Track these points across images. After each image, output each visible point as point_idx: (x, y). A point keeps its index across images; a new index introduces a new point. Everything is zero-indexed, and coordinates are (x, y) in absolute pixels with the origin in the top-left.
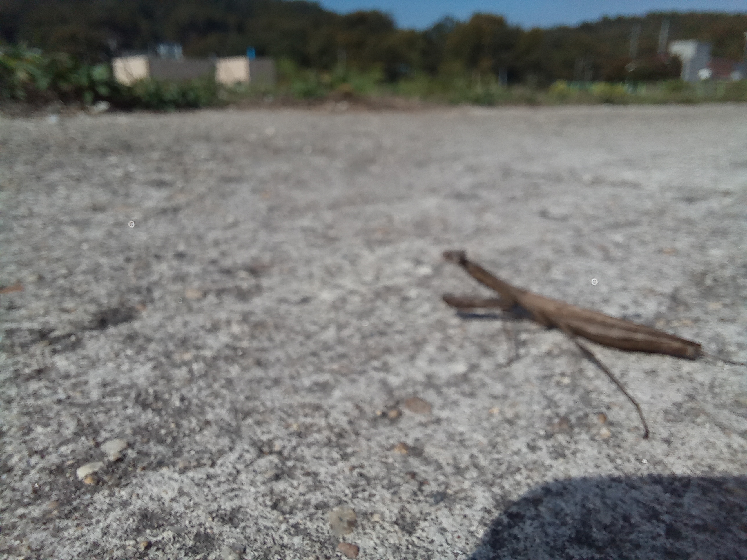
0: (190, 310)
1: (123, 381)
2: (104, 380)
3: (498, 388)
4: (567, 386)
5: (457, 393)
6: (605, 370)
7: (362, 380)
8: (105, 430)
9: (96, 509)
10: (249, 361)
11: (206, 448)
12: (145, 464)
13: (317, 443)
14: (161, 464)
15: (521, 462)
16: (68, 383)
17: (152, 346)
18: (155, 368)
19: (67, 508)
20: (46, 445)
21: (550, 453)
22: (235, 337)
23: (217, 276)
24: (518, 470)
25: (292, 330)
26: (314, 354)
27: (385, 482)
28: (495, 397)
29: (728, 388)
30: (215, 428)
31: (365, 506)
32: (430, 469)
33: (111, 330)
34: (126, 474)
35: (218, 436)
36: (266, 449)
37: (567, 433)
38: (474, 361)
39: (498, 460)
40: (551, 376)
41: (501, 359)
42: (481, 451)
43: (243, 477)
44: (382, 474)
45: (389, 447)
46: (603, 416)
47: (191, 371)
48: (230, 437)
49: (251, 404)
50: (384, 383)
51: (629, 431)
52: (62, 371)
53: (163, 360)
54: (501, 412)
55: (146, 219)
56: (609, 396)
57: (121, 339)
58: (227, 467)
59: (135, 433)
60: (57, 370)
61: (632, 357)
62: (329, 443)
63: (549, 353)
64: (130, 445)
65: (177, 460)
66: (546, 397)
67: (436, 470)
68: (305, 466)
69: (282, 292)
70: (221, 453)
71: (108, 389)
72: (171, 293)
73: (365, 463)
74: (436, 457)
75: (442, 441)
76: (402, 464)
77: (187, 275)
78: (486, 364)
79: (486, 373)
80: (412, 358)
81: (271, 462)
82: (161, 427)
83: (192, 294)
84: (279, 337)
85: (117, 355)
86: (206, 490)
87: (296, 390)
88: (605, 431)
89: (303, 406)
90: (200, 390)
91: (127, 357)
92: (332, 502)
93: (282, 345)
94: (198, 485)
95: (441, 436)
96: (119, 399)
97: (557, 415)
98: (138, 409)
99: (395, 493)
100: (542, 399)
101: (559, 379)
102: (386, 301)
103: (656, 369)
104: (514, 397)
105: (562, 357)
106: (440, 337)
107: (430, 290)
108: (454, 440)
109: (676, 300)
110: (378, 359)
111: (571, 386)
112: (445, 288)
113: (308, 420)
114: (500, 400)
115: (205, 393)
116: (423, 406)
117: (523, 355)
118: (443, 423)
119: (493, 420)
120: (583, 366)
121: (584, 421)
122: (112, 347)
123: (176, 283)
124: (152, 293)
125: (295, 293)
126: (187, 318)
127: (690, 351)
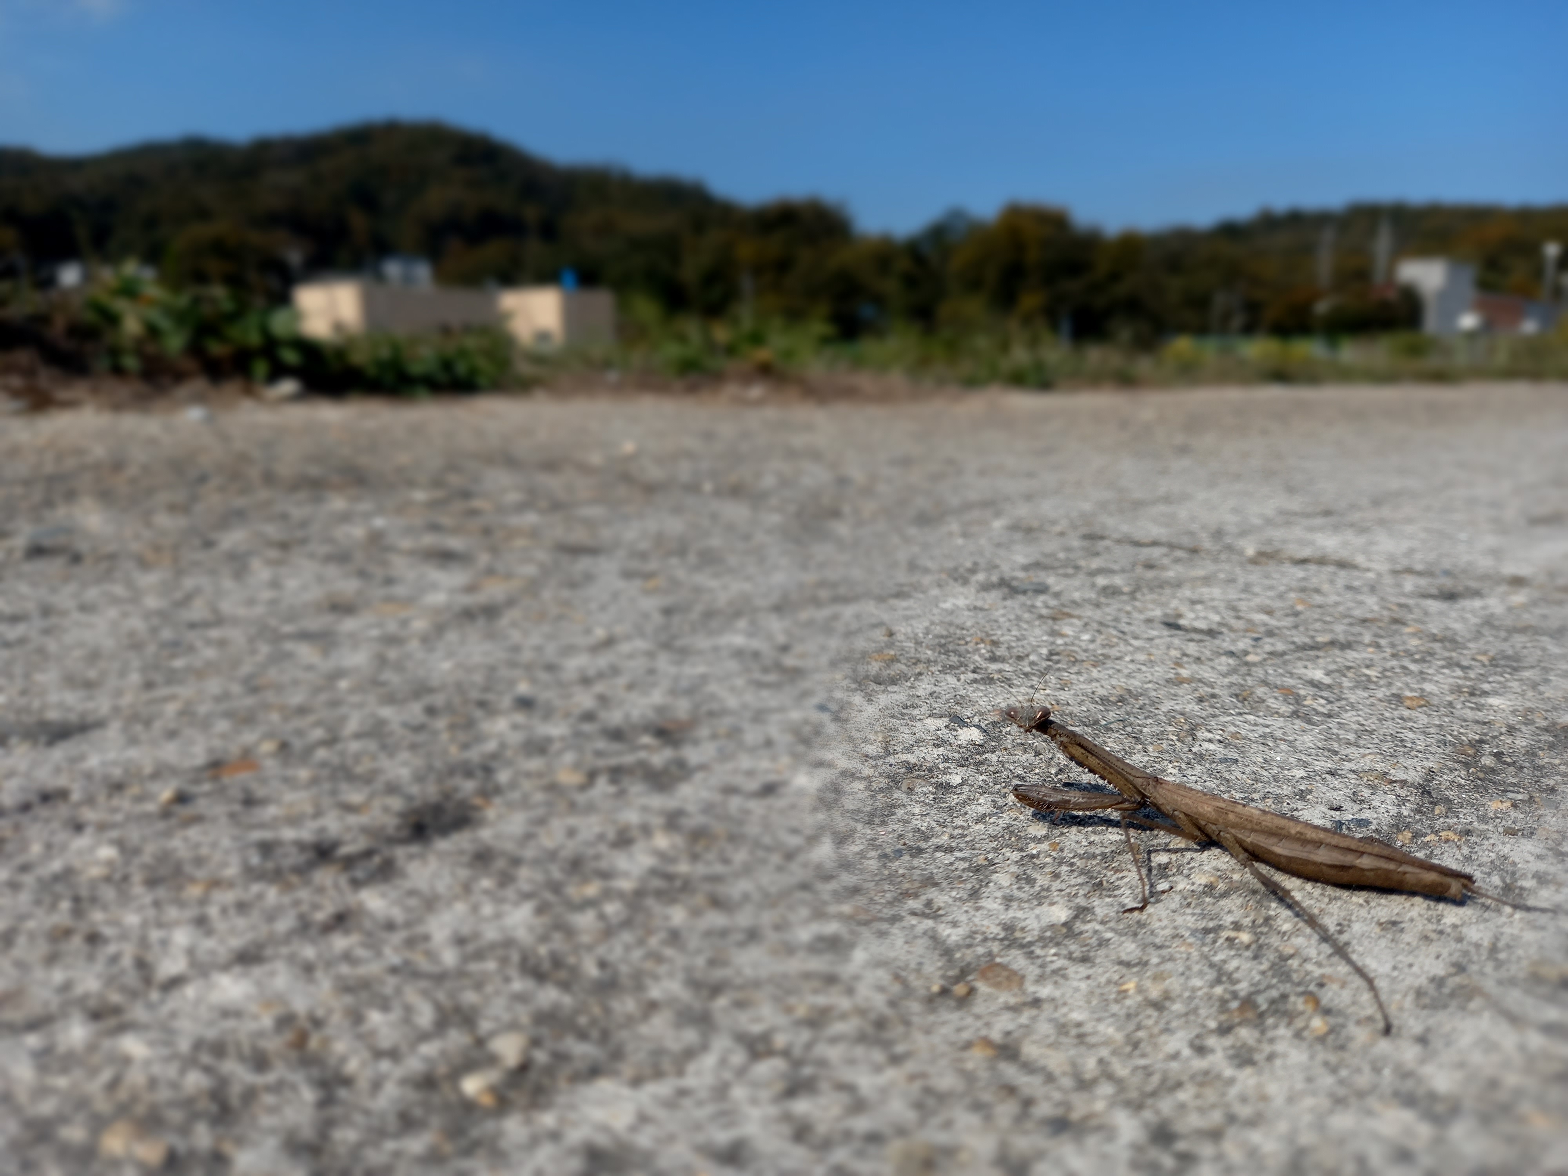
0: (573, 807)
1: (491, 934)
2: (456, 932)
3: (1129, 949)
4: (1247, 947)
5: (1057, 955)
7: (896, 931)
8: (485, 1017)
9: (509, 1142)
10: (699, 899)
11: (661, 1045)
12: (569, 1072)
13: (844, 1037)
14: (594, 1072)
15: (1183, 1072)
16: (397, 938)
17: (524, 872)
18: (539, 911)
19: (464, 1142)
20: (394, 1042)
21: (1232, 1058)
22: (662, 855)
23: (601, 744)
24: (1179, 1085)
25: (757, 844)
26: (805, 886)
27: (968, 1100)
28: (1128, 965)
29: (1520, 952)
30: (668, 1014)
31: (942, 1138)
32: (1036, 1080)
33: (442, 845)
34: (539, 1088)
35: (677, 1027)
36: (761, 1047)
37: (1256, 1026)
38: (1081, 901)
39: (1145, 1068)
40: (1218, 928)
41: (1129, 898)
42: (1114, 1053)
43: (736, 1092)
44: (961, 1088)
45: (961, 1044)
46: (1314, 999)
47: (602, 917)
48: (697, 1028)
49: (719, 974)
50: (934, 937)
51: (1359, 1023)
52: (380, 916)
53: (549, 896)
54: (1140, 990)
55: (440, 629)
56: (1319, 964)
57: (465, 859)
58: (705, 1077)
59: (537, 1022)
60: (370, 915)
61: (1359, 898)
63: (1210, 888)
64: (536, 1042)
65: (619, 1065)
66: (1212, 965)
67: (1046, 1082)
68: (834, 1074)
69: (723, 773)
70: (689, 1054)
71: (470, 948)
72: (528, 775)
73: (930, 1070)
74: (1042, 1062)
75: (1048, 1036)
76: (989, 1073)
77: (549, 740)
78: (1102, 907)
80: (975, 894)
81: (775, 1068)
82: (577, 1012)
83: (568, 778)
84: (740, 856)
85: (467, 889)
86: (680, 1113)
87: (789, 949)
88: (1318, 1024)
89: (807, 976)
90: (628, 948)
91: (486, 892)
92: (888, 1131)
94: (666, 1106)
95: (1044, 1028)
96: (491, 965)
97: (1235, 995)
98: (530, 984)
99: (986, 1117)
100: (1206, 969)
101: (1233, 934)
102: (910, 790)
103: (1398, 919)
104: (1158, 965)
105: (1234, 896)
106: (1015, 856)
107: (983, 768)
108: (1066, 1034)
109: (1429, 793)
110: (916, 896)
111: (1254, 946)
112: (1007, 765)
113: (821, 1000)
114: (1135, 970)
115: (637, 954)
116: (1008, 978)
117: (1163, 892)
118: (1045, 1006)
119: (1128, 1002)
120: (1272, 913)
121: (1282, 1007)
122: (453, 873)
123: (530, 754)
124: (495, 775)
125: (747, 773)
126: (570, 821)
127: (1455, 887)
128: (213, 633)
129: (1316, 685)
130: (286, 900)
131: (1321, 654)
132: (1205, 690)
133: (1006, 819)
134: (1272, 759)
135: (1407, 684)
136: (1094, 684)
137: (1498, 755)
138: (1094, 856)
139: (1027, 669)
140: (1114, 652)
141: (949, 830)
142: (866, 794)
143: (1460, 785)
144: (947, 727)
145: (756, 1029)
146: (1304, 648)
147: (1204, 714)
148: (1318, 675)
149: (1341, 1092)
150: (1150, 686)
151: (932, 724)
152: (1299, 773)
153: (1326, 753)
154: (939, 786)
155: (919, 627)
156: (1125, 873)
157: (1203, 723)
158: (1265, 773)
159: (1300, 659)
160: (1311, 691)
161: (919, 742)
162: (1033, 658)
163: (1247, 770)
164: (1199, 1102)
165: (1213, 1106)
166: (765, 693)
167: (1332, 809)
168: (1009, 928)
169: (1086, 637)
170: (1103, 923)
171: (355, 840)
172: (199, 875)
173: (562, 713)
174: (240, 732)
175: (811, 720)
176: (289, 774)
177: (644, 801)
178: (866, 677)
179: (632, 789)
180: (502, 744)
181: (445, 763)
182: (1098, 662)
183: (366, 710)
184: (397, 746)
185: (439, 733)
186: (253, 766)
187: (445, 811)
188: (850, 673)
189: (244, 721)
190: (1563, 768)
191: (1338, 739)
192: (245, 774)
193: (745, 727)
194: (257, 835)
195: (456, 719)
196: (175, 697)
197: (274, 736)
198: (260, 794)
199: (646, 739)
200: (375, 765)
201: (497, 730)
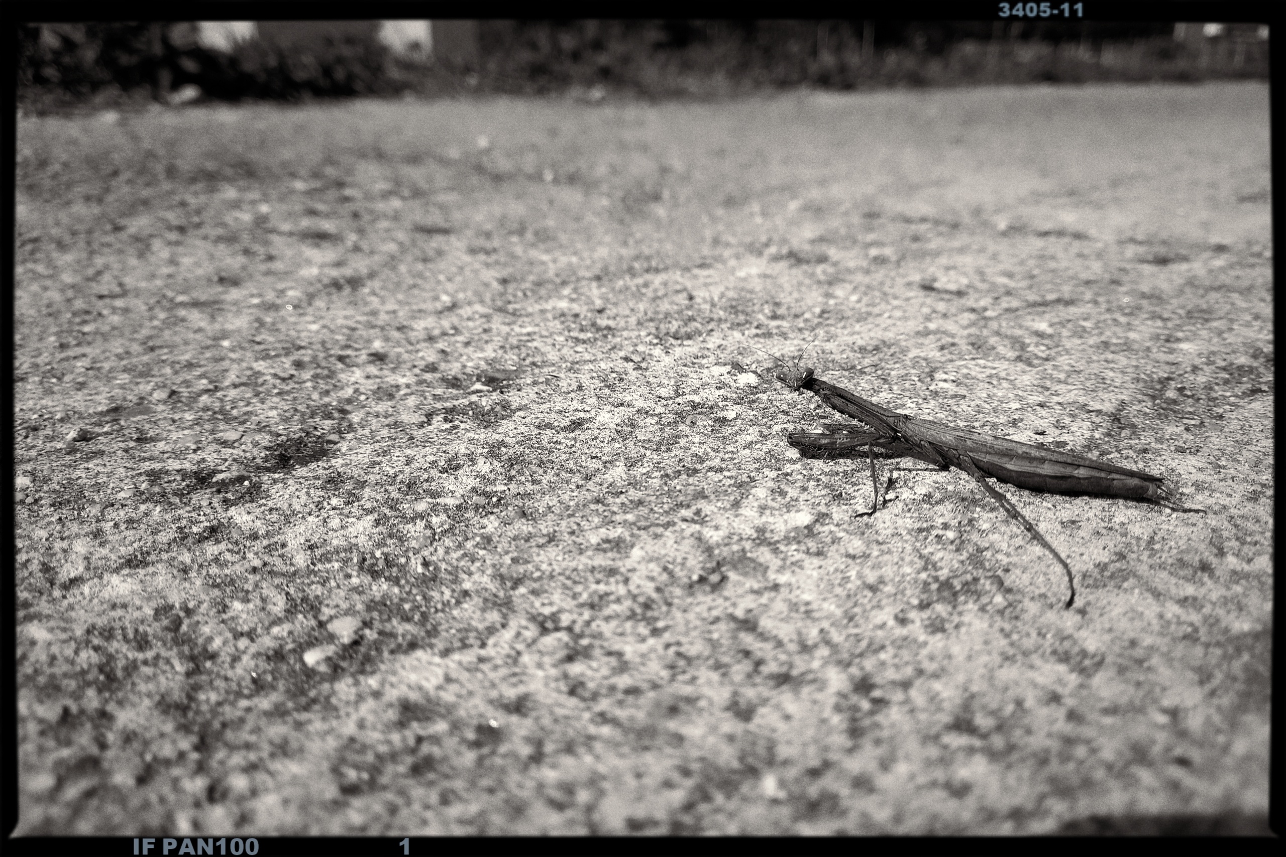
1: (337, 541)
2: (307, 540)
3: (856, 545)
4: (951, 542)
5: (797, 551)
7: (669, 534)
8: (328, 606)
9: (340, 700)
10: (510, 512)
11: (469, 624)
12: (393, 646)
13: (617, 616)
14: (413, 646)
15: (887, 638)
16: (258, 545)
17: (367, 492)
18: (377, 523)
19: (303, 700)
20: (253, 625)
21: (926, 627)
22: (483, 479)
23: (441, 390)
24: (882, 647)
26: (598, 501)
27: (711, 662)
28: (853, 557)
29: (1172, 543)
30: (477, 600)
31: (687, 690)
32: (768, 646)
33: (301, 471)
34: (367, 659)
35: (484, 610)
36: (549, 625)
37: (950, 603)
38: (822, 508)
39: (857, 635)
40: (930, 528)
41: (861, 506)
42: (832, 624)
43: (526, 659)
44: (707, 653)
45: (711, 619)
46: (999, 581)
47: (429, 526)
48: (500, 611)
49: (521, 569)
50: (699, 539)
51: (1033, 599)
52: (246, 529)
53: (387, 511)
54: (860, 576)
56: (1008, 555)
57: (319, 483)
58: (502, 648)
59: (369, 609)
60: (238, 528)
62: (632, 616)
63: (928, 498)
64: (367, 624)
65: (433, 641)
66: (921, 557)
67: (776, 648)
68: (606, 644)
70: (491, 630)
71: (318, 552)
73: (683, 640)
74: (775, 632)
75: (781, 613)
76: (731, 641)
77: (396, 387)
78: (839, 513)
80: (736, 504)
81: (560, 640)
82: (402, 600)
84: (547, 478)
85: (319, 506)
86: (479, 675)
87: (581, 550)
88: (999, 599)
89: (593, 570)
90: (447, 551)
91: (335, 508)
92: (644, 686)
93: (552, 488)
94: (468, 670)
95: (779, 606)
96: (336, 565)
97: (936, 579)
98: (367, 579)
99: (724, 675)
100: (916, 560)
101: (941, 532)
102: (693, 424)
103: (1078, 519)
104: (877, 557)
105: (947, 503)
106: (773, 474)
107: (754, 405)
108: (797, 611)
109: (1119, 420)
110: (688, 506)
111: (957, 541)
113: (602, 588)
114: (858, 561)
115: (456, 555)
116: (754, 569)
117: (890, 501)
118: (782, 590)
119: (849, 586)
120: (976, 515)
121: (973, 588)
122: (308, 494)
123: (380, 399)
124: (349, 416)
125: (560, 412)
126: (408, 452)
128: (119, 303)
129: (1040, 335)
130: (168, 517)
131: (1048, 309)
132: (947, 340)
133: (768, 445)
134: (994, 395)
135: (1115, 334)
136: (855, 337)
137: (1181, 390)
138: (837, 474)
139: (802, 325)
140: (876, 310)
141: (722, 455)
142: (657, 427)
143: (1146, 414)
144: (729, 373)
145: (547, 611)
146: (1035, 304)
147: (943, 359)
148: (1043, 326)
149: (1011, 652)
150: (901, 337)
151: (717, 370)
152: (1015, 405)
153: (1040, 390)
154: (717, 420)
155: (716, 292)
156: (861, 486)
157: (942, 367)
158: (987, 406)
159: (1030, 313)
160: (1035, 339)
161: (704, 385)
162: (807, 315)
163: (973, 404)
164: (897, 660)
165: (907, 663)
166: (579, 349)
167: (1037, 433)
168: (761, 530)
169: (854, 298)
170: (838, 525)
171: (229, 469)
172: (97, 499)
173: (409, 365)
174: (138, 383)
175: (617, 369)
176: (176, 417)
177: (471, 435)
178: (667, 334)
179: (462, 426)
180: (356, 391)
181: (308, 407)
182: (862, 318)
183: (244, 365)
184: (268, 393)
185: (304, 382)
186: (147, 411)
187: (306, 445)
188: (654, 331)
189: (142, 375)
190: (1232, 399)
191: (1051, 378)
192: (139, 418)
193: (562, 375)
194: (147, 466)
195: (319, 371)
196: (84, 355)
197: (165, 386)
198: (151, 434)
199: (478, 386)
200: (249, 409)
201: (353, 379)
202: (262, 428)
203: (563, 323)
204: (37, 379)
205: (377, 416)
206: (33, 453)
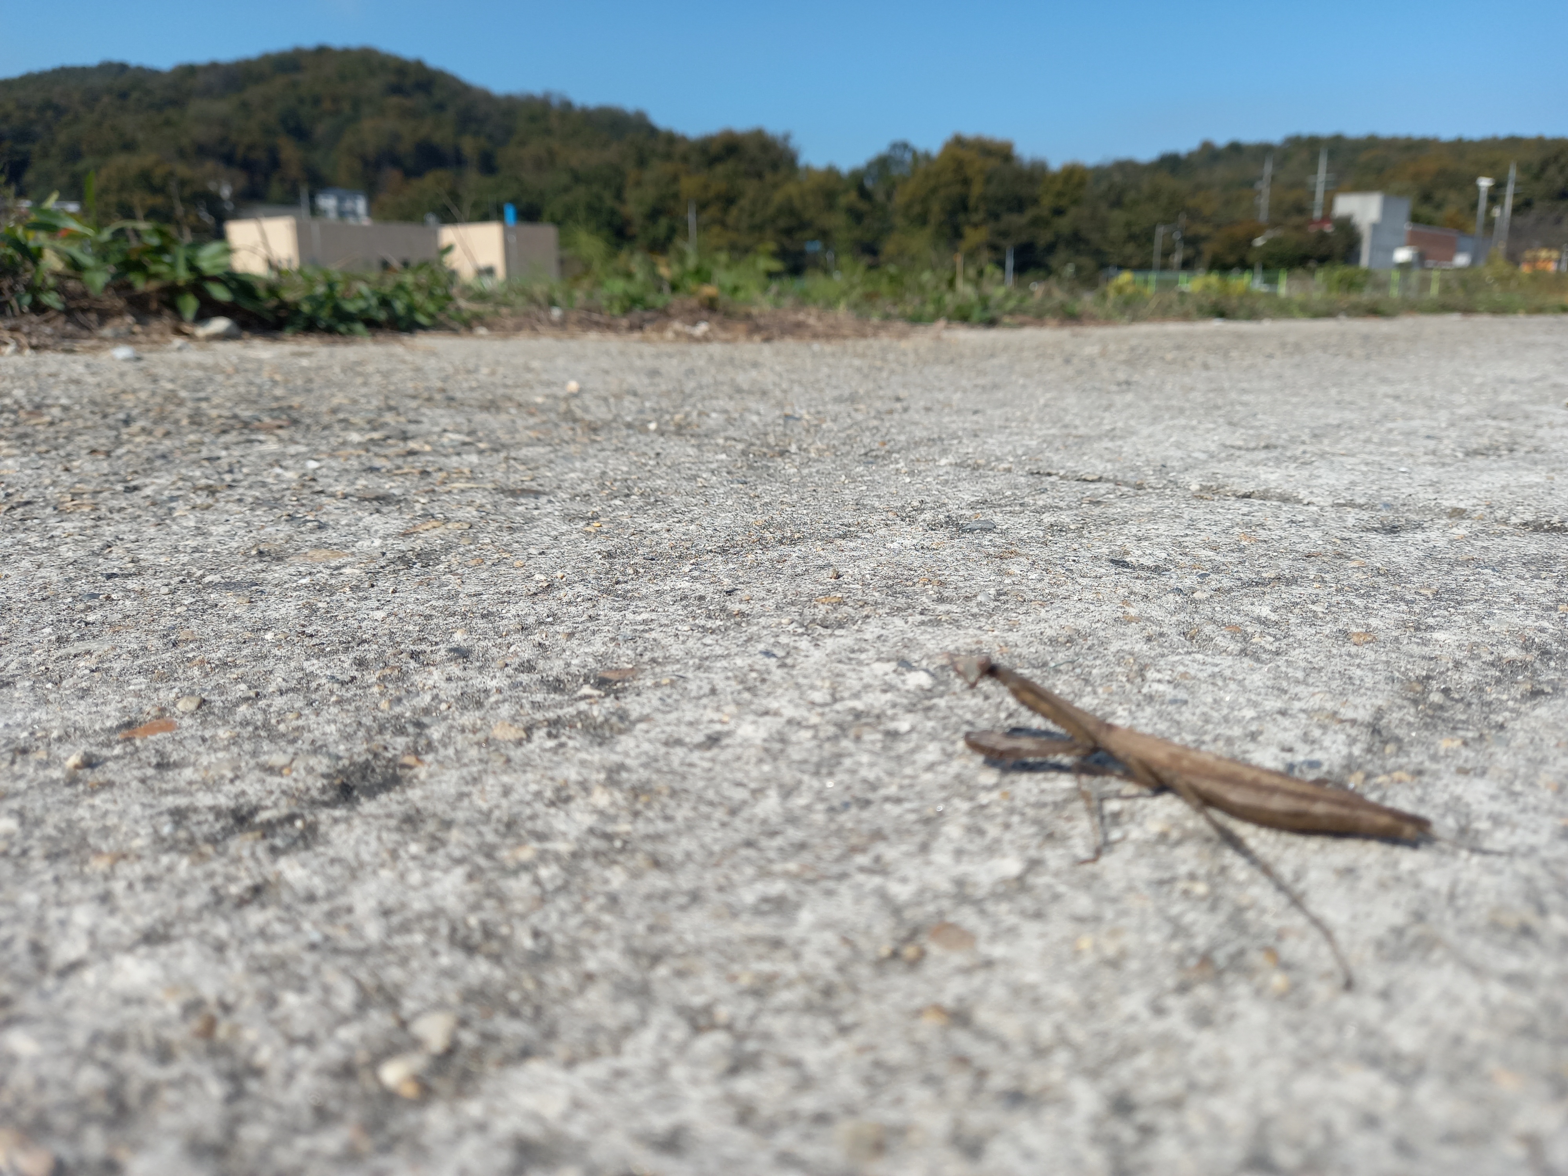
0: (508, 764)
1: (418, 904)
2: (381, 903)
3: (1083, 903)
4: (1203, 898)
5: (1010, 912)
6: (1266, 870)
7: (844, 890)
8: (409, 997)
9: (432, 1137)
10: (640, 860)
11: (597, 1021)
12: (499, 1054)
13: (790, 1007)
14: (526, 1053)
15: (1141, 1035)
16: (318, 910)
17: (455, 835)
18: (470, 877)
19: (383, 1138)
20: (311, 1027)
21: (1190, 1019)
22: (601, 814)
23: (541, 696)
24: (1137, 1050)
25: (700, 799)
26: (749, 844)
27: (920, 1073)
28: (1080, 920)
30: (605, 987)
31: (893, 1116)
32: (990, 1049)
33: (368, 806)
34: (466, 1074)
35: (615, 1001)
36: (702, 1021)
37: (1214, 983)
38: (1033, 853)
39: (1102, 1032)
40: (1172, 880)
41: (1081, 849)
42: (1071, 1017)
43: (676, 1071)
44: (912, 1061)
45: (911, 1011)
46: (1271, 952)
47: (537, 882)
48: (636, 1002)
49: (659, 941)
50: (883, 896)
51: (1319, 978)
52: (300, 888)
53: (482, 861)
54: (1096, 947)
56: (1276, 916)
57: (393, 823)
58: (643, 1056)
59: (465, 1000)
60: (290, 887)
61: (1313, 844)
63: (1163, 837)
64: (463, 1023)
65: (552, 1046)
66: (1168, 919)
67: (1000, 1051)
68: (780, 1049)
69: (665, 725)
70: (627, 1030)
71: (396, 920)
73: (880, 1041)
74: (996, 1029)
75: (1002, 1001)
76: (942, 1043)
77: (485, 692)
78: (1054, 858)
79: (1057, 874)
80: (925, 848)
81: (718, 1043)
82: (509, 988)
83: (505, 732)
84: (683, 813)
85: (394, 854)
86: (616, 1097)
87: (733, 913)
88: (1277, 979)
89: (752, 941)
90: (563, 915)
91: (414, 858)
92: (836, 1110)
93: (690, 827)
94: (601, 1089)
95: (998, 992)
96: (418, 938)
97: (1192, 951)
98: (459, 957)
99: (939, 1092)
100: (1162, 923)
101: (1188, 885)
102: (858, 739)
103: (1354, 866)
104: (1113, 920)
105: (1188, 845)
106: (965, 806)
107: (932, 714)
108: (1021, 998)
109: (1379, 732)
110: (864, 851)
111: (1210, 898)
112: (957, 711)
113: (766, 967)
114: (1090, 926)
115: (574, 921)
116: (960, 938)
117: (1116, 841)
118: (998, 967)
119: (1084, 962)
120: (1227, 862)
121: (1241, 963)
122: (379, 839)
123: (465, 708)
124: (427, 731)
125: (691, 724)
126: (505, 779)
127: (1408, 830)
128: (132, 584)
129: (1262, 621)
130: (198, 872)
131: (1267, 589)
132: (1153, 629)
133: (955, 767)
134: (1222, 699)
135: (1353, 620)
136: (1042, 625)
137: (1446, 691)
138: (1046, 805)
139: (975, 610)
140: (1061, 591)
141: (897, 780)
142: (814, 743)
143: (1409, 724)
144: (895, 671)
145: (698, 1001)
146: (1250, 584)
147: (1153, 654)
148: (1265, 611)
150: (1098, 625)
151: (881, 668)
152: (1249, 713)
153: (1276, 692)
154: (887, 733)
155: (867, 567)
156: (1077, 822)
157: (1153, 664)
158: (1215, 714)
159: (1246, 595)
160: (1259, 628)
161: (867, 687)
162: (980, 598)
163: (1198, 711)
164: (1159, 1069)
165: (1174, 1073)
166: (708, 640)
167: (1283, 750)
169: (1033, 576)
170: (1056, 876)
171: (276, 805)
172: (104, 847)
173: (500, 663)
174: (157, 690)
175: (757, 667)
176: (207, 734)
177: (583, 755)
178: (813, 621)
179: (571, 743)
180: (435, 697)
181: (375, 719)
182: (1047, 601)
183: (293, 664)
184: (324, 701)
185: (369, 687)
186: (169, 727)
187: (373, 771)
188: (797, 618)
189: (161, 678)
190: (1511, 704)
191: (1287, 677)
192: (159, 735)
193: (690, 675)
194: (170, 801)
195: (387, 671)
196: (89, 652)
197: (192, 693)
198: (175, 757)
199: (586, 690)
200: (300, 722)
201: (430, 683)
202: (316, 749)
203: (685, 607)
204: (27, 684)
205: (463, 731)
206: (22, 785)
